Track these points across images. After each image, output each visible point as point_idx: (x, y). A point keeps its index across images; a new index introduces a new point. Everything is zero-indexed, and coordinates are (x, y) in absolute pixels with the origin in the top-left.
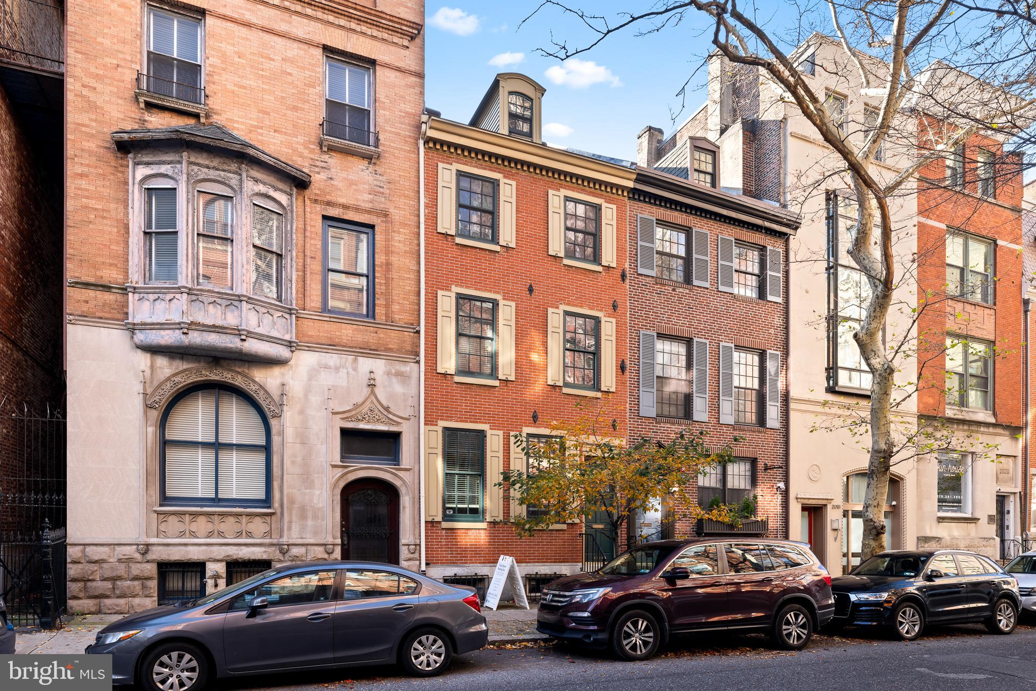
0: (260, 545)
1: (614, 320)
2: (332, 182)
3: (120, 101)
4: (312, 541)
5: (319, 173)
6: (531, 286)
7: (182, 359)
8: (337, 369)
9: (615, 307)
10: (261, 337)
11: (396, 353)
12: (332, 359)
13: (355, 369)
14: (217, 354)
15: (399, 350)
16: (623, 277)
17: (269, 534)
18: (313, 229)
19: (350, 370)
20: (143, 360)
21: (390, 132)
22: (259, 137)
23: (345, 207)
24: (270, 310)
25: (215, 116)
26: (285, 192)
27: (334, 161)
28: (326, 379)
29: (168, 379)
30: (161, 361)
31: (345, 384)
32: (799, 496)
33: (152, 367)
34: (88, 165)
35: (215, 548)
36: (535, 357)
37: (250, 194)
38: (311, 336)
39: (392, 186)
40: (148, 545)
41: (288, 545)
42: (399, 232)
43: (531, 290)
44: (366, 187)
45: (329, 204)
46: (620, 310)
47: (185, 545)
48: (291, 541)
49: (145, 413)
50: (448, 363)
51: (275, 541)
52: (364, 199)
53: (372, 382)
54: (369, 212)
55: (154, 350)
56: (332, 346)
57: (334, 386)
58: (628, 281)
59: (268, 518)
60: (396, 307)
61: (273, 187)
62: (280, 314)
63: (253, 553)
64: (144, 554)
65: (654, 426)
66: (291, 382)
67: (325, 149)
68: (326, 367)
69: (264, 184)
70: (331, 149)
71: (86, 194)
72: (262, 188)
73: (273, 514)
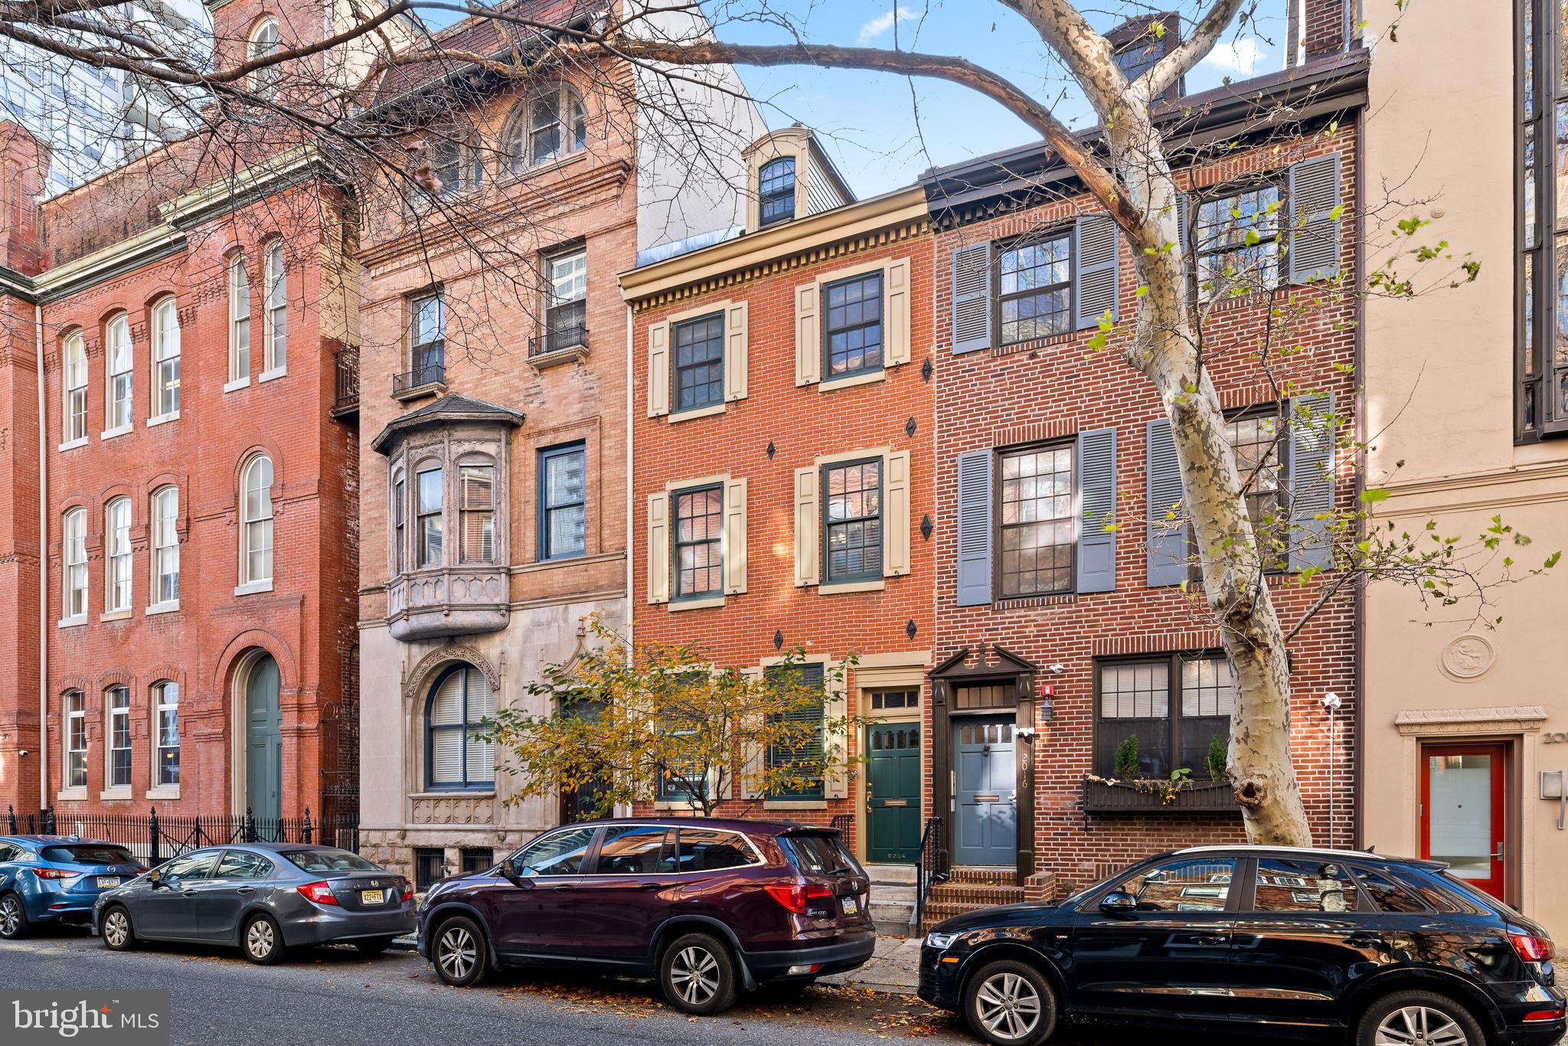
0: (483, 831)
1: (906, 453)
2: (544, 406)
3: (389, 409)
4: (525, 827)
5: (532, 402)
6: (771, 445)
7: (428, 644)
8: (549, 624)
9: (911, 429)
10: (465, 608)
11: (606, 590)
12: (544, 613)
13: (566, 621)
14: (451, 633)
15: (610, 586)
16: (927, 371)
17: (490, 820)
18: (527, 470)
19: (561, 622)
20: (402, 649)
21: (601, 314)
22: (483, 389)
23: (556, 430)
24: (477, 576)
25: (451, 386)
26: (493, 440)
27: (545, 381)
28: (540, 638)
29: (419, 666)
30: (415, 649)
31: (556, 640)
32: (1399, 721)
33: (409, 657)
34: (371, 480)
35: (449, 834)
36: (780, 550)
37: (453, 458)
38: (526, 593)
39: (602, 382)
40: (405, 830)
41: (506, 831)
42: (610, 436)
43: (771, 451)
44: (576, 395)
45: (541, 433)
46: (918, 433)
47: (430, 830)
48: (508, 827)
49: (404, 702)
50: (660, 590)
51: (494, 827)
52: (573, 412)
53: (580, 633)
54: (578, 425)
55: (410, 638)
56: (545, 598)
57: (546, 645)
58: (934, 377)
59: (490, 801)
60: (606, 532)
61: (479, 440)
62: (489, 577)
63: (476, 839)
64: (403, 838)
65: (989, 618)
66: (509, 648)
67: (537, 372)
68: (539, 624)
69: (469, 441)
70: (542, 368)
71: (370, 506)
72: (467, 447)
73: (494, 797)
